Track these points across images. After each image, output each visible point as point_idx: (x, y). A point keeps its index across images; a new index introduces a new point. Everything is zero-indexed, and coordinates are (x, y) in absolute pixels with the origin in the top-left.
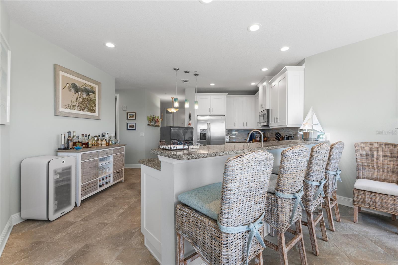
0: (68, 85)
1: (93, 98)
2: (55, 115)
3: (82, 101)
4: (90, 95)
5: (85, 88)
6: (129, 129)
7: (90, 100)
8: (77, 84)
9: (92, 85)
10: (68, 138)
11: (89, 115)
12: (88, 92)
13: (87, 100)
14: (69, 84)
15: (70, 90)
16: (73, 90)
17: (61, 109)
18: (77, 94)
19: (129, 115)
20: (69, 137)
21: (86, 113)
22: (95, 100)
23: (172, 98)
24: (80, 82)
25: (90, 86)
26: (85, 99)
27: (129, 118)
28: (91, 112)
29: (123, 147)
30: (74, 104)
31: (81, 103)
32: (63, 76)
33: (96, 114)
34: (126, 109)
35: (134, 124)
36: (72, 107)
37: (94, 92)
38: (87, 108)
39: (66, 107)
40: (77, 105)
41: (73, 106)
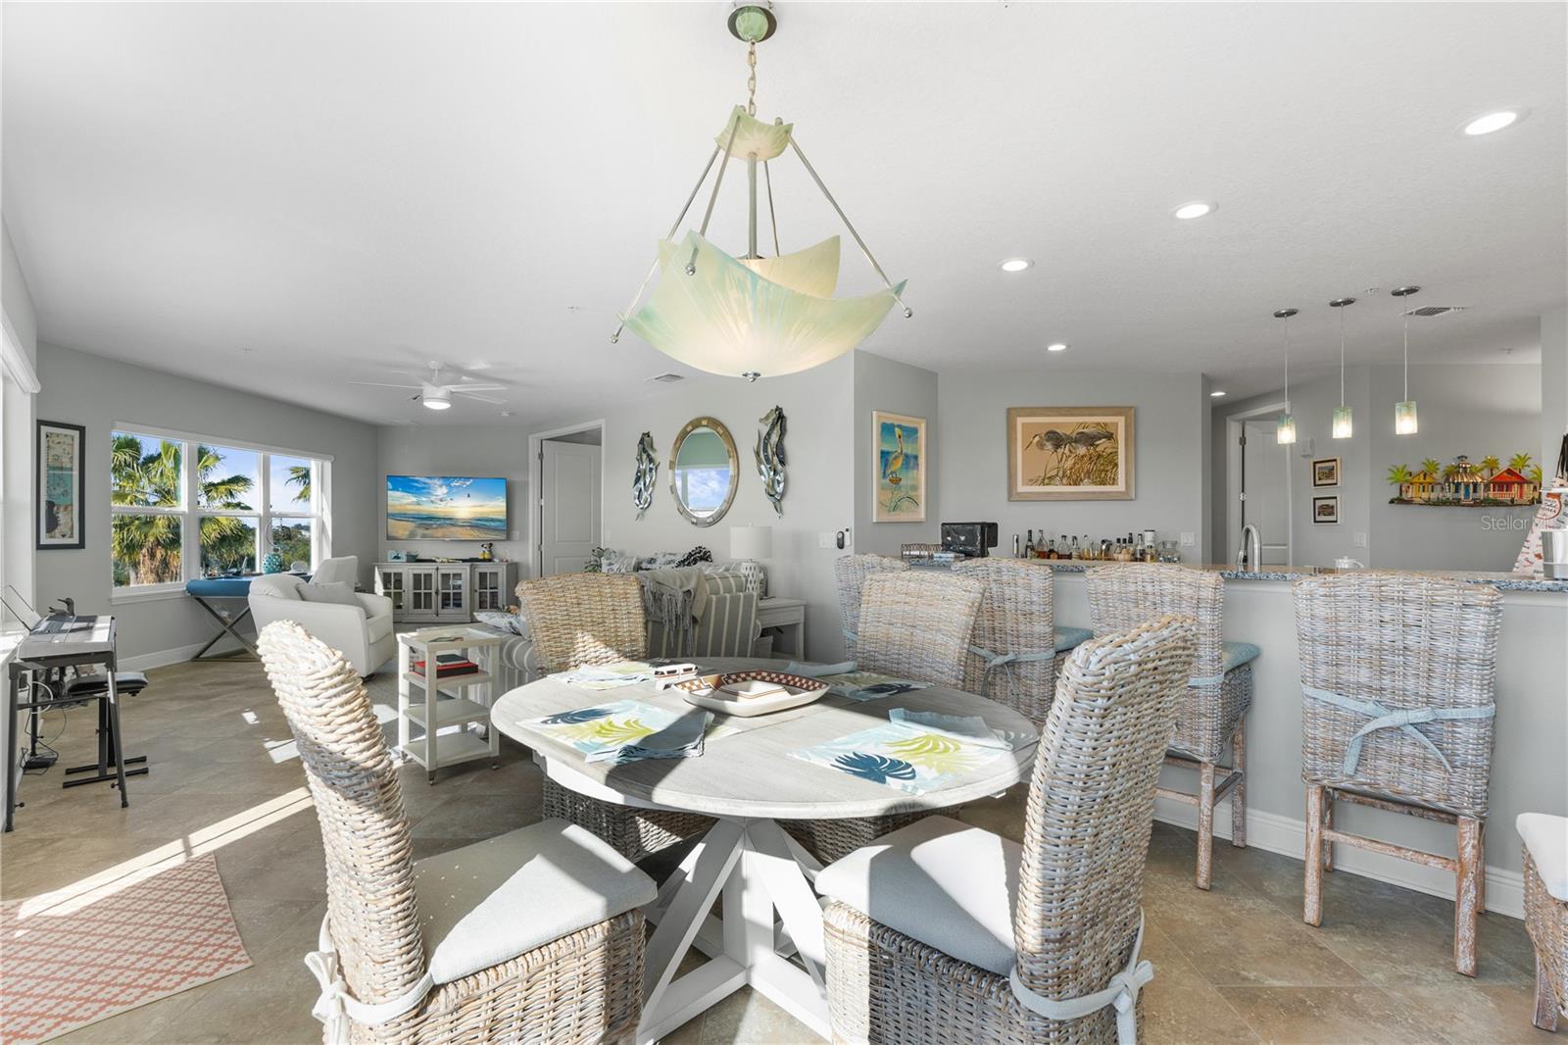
0: (1037, 439)
1: (1109, 451)
2: (1009, 499)
3: (1075, 464)
4: (1097, 445)
5: (1082, 433)
7: (1099, 456)
8: (1058, 431)
9: (1103, 421)
10: (1028, 543)
11: (1094, 493)
12: (1089, 440)
13: (1090, 458)
14: (1040, 437)
15: (1041, 446)
16: (1049, 446)
17: (1021, 488)
18: (1060, 451)
20: (1030, 540)
21: (1086, 488)
22: (1117, 452)
24: (1068, 424)
25: (1098, 424)
26: (1082, 457)
27: (1320, 479)
28: (1103, 483)
30: (1055, 472)
31: (1071, 469)
32: (1025, 424)
33: (1121, 487)
36: (1046, 481)
37: (1110, 436)
38: (1089, 477)
39: (1032, 482)
40: (1061, 474)
41: (1049, 478)
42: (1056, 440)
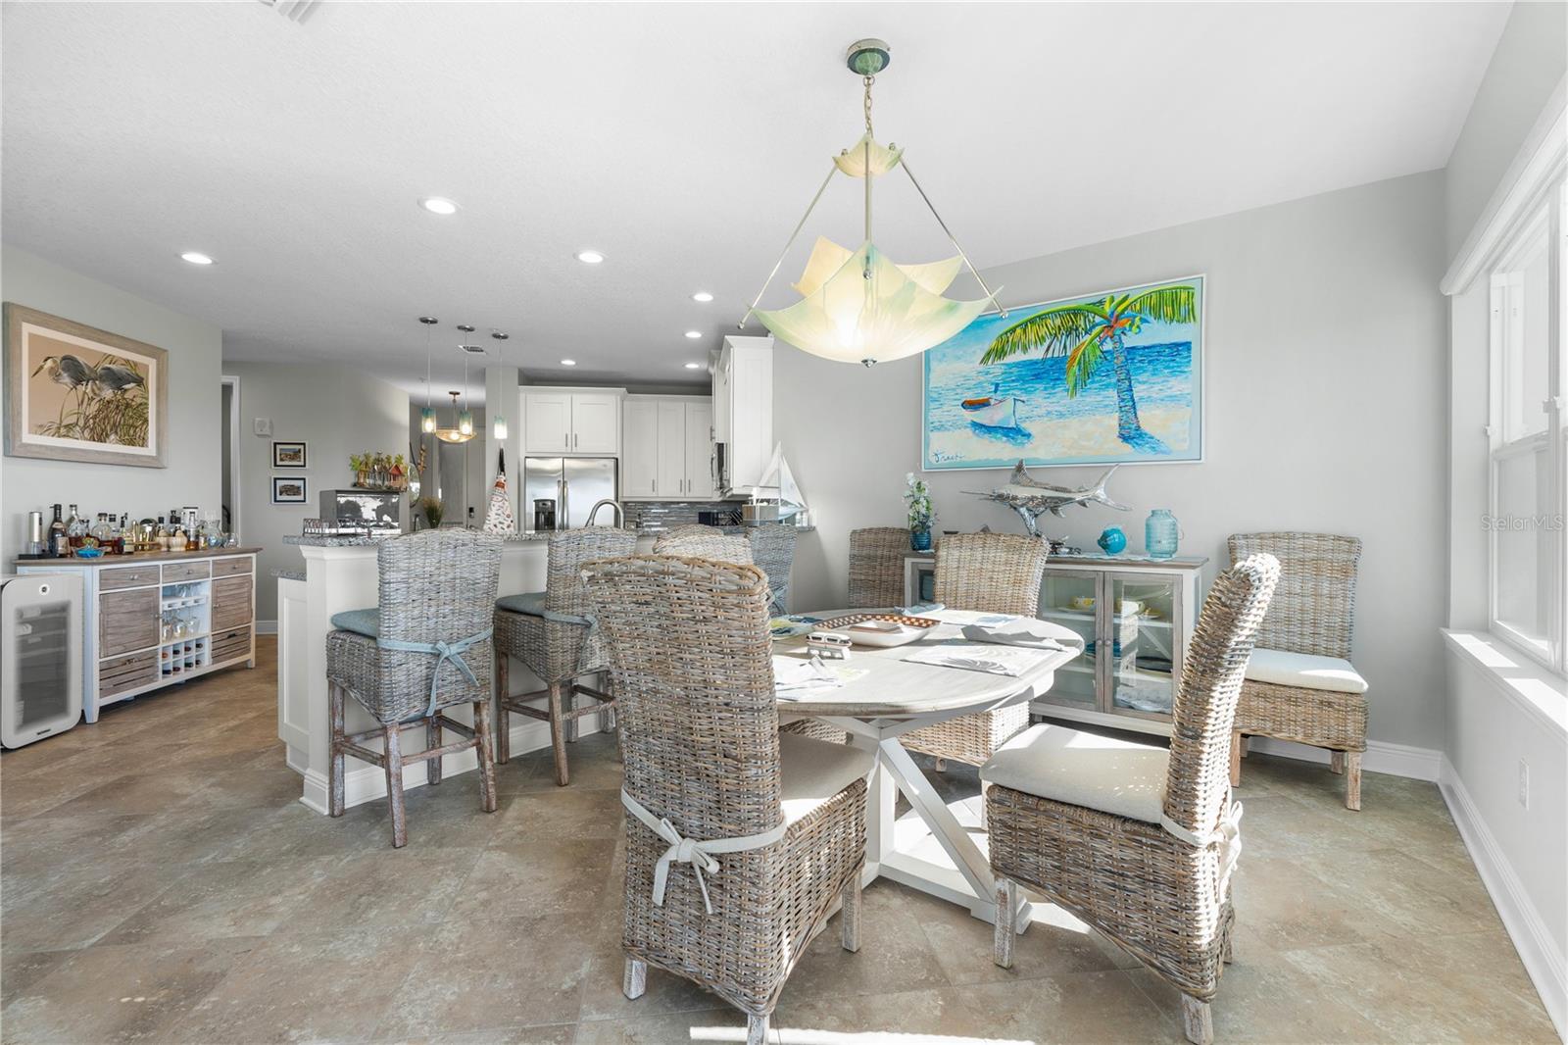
0: (49, 363)
1: (138, 400)
2: (6, 454)
3: (99, 410)
4: (126, 390)
5: (109, 369)
6: (279, 498)
7: (128, 406)
8: (79, 358)
9: (135, 360)
10: (53, 523)
11: (124, 455)
12: (117, 380)
13: (117, 407)
14: (55, 362)
15: (55, 375)
16: (66, 379)
17: (28, 437)
18: (81, 388)
19: (281, 450)
20: (57, 519)
21: (112, 447)
22: (146, 404)
23: (451, 393)
24: (91, 351)
25: (128, 361)
26: (108, 402)
27: (282, 460)
28: (132, 443)
29: (250, 557)
30: (73, 419)
31: (95, 417)
32: (32, 337)
33: (151, 449)
34: (266, 431)
35: (300, 483)
36: (63, 430)
37: (140, 381)
38: (116, 433)
39: (41, 429)
40: (81, 423)
41: (66, 426)
42: (74, 370)
